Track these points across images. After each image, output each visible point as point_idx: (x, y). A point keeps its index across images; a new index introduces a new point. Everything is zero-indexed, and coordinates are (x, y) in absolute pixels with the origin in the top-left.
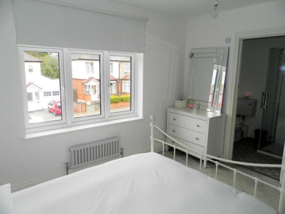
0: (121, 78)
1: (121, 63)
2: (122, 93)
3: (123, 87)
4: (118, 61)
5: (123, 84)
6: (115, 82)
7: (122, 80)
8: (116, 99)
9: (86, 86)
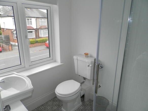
0: (38, 28)
1: (37, 19)
2: (39, 37)
3: (40, 34)
4: (35, 17)
5: (40, 32)
6: (34, 30)
7: (38, 29)
8: (33, 41)
9: (14, 33)
